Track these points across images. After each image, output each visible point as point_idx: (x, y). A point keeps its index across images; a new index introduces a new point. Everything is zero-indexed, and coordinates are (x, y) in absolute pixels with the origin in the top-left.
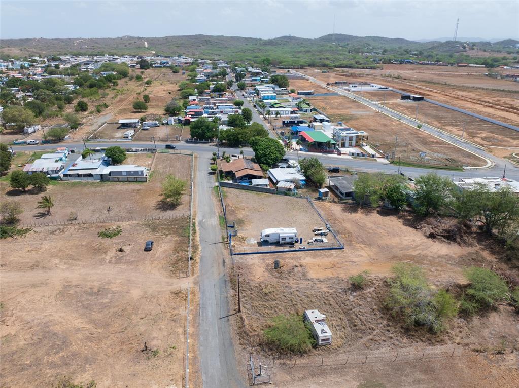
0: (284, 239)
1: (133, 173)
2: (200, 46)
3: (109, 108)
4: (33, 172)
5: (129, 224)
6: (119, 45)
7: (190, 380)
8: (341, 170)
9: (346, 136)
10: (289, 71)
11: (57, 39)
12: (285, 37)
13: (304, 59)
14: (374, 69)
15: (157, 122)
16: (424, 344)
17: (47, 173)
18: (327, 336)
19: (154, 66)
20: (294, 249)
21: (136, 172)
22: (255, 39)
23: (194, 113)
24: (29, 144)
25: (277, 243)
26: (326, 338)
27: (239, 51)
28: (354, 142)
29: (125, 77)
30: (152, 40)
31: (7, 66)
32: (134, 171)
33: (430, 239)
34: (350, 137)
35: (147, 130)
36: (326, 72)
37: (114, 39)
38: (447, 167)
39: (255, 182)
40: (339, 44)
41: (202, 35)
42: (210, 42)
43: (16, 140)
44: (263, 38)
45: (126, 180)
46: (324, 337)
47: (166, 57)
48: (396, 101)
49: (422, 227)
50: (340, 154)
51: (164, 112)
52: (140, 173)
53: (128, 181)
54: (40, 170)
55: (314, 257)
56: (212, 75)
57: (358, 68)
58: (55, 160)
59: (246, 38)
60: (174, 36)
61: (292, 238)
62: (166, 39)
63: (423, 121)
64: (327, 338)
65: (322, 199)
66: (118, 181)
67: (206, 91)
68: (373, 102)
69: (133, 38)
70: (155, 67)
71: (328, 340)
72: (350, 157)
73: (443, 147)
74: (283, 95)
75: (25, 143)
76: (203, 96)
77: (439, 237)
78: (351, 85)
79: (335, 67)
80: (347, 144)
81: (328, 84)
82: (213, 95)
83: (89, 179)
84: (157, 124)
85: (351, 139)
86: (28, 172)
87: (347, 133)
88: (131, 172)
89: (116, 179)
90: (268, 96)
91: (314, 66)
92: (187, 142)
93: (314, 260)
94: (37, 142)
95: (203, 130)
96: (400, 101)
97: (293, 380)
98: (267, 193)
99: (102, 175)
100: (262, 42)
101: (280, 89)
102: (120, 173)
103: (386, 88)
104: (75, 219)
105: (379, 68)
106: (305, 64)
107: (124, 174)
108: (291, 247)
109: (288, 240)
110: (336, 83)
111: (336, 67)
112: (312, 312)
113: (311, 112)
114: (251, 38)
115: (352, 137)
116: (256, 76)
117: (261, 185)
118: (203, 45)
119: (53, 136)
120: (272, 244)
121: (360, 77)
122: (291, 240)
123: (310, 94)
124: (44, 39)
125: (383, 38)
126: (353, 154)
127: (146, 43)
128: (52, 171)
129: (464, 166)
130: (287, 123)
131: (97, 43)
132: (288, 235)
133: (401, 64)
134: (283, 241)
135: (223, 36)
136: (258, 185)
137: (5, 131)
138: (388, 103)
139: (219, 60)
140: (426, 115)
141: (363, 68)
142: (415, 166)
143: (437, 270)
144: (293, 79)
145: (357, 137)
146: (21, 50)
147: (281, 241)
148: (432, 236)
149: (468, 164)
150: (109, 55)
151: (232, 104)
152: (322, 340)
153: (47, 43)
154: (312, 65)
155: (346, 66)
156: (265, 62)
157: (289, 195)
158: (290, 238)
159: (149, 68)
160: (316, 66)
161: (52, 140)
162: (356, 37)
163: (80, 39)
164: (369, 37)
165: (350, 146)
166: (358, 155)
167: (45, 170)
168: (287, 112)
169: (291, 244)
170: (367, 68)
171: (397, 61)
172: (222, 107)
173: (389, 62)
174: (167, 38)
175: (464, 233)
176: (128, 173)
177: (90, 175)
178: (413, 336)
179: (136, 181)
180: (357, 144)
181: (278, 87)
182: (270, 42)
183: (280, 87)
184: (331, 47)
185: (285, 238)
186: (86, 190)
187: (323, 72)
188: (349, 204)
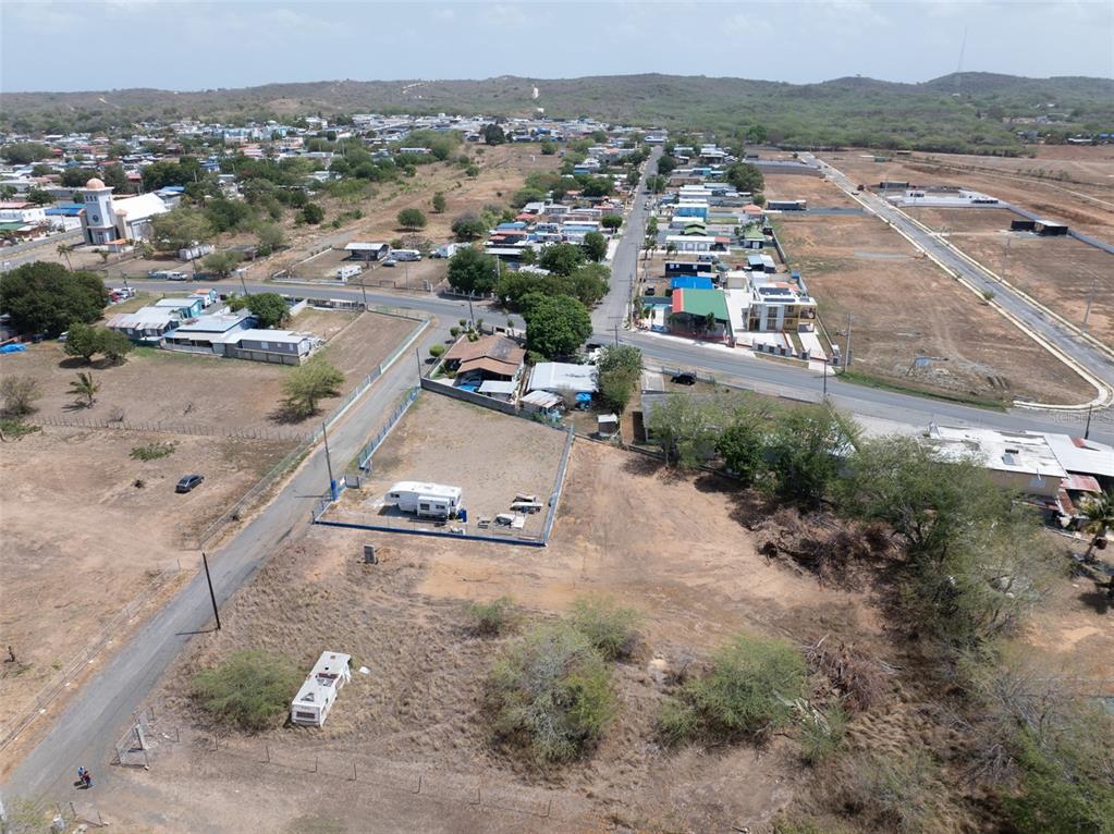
0: (425, 506)
1: (279, 345)
2: (642, 98)
3: (363, 219)
4: (121, 329)
5: (197, 442)
6: (484, 94)
7: (31, 728)
8: (699, 380)
9: (761, 305)
10: (796, 156)
11: (374, 83)
12: (847, 80)
13: (855, 129)
14: (1013, 156)
15: (417, 252)
16: (514, 777)
17: (143, 332)
18: (308, 708)
19: (514, 138)
20: (443, 531)
21: (285, 345)
22: (772, 83)
23: (502, 238)
24: (170, 279)
25: (412, 514)
26: (307, 711)
27: (724, 110)
28: (780, 321)
29: (441, 160)
30: (549, 84)
31: (250, 134)
32: (282, 343)
33: (763, 557)
34: (770, 308)
35: (391, 265)
36: (884, 161)
37: (479, 83)
38: (972, 398)
39: (489, 386)
40: (969, 97)
41: (658, 74)
42: (667, 90)
43: (154, 270)
44: (791, 82)
45: (265, 358)
46: (302, 707)
47: (556, 120)
48: (992, 234)
49: (761, 528)
50: (732, 345)
51: (449, 233)
52: (291, 348)
53: (267, 361)
54: (133, 326)
55: (465, 552)
56: (614, 159)
57: (971, 153)
58: (171, 309)
59: (753, 82)
60: (598, 78)
61: (443, 507)
62: (580, 83)
63: (1020, 282)
64: (310, 712)
65: (600, 438)
66: (252, 360)
67: (569, 192)
68: (932, 234)
69: (518, 80)
70: (518, 140)
71: (312, 716)
72: (751, 354)
73: (1006, 349)
74: (730, 209)
75: (165, 276)
76: (561, 204)
77: (784, 555)
78: (909, 192)
79: (915, 150)
80: (763, 324)
81: (861, 188)
82: (581, 202)
83: (206, 351)
84: (415, 256)
85: (772, 313)
86: (113, 328)
87: (766, 300)
88: (276, 343)
89: (247, 355)
90: (689, 209)
91: (866, 146)
92: (442, 295)
93: (461, 560)
94: (184, 276)
95: (469, 273)
96: (1005, 232)
97: (190, 774)
98: (500, 411)
99: (226, 345)
100: (785, 90)
101: (736, 195)
102: (257, 344)
103: (992, 202)
104: (121, 420)
105: (1024, 153)
106: (843, 141)
107: (265, 346)
108: (437, 525)
109: (433, 510)
110: (882, 186)
111: (917, 149)
112: (333, 657)
113: (761, 247)
114: (763, 82)
115: (776, 308)
116: (707, 165)
117: (496, 394)
118: (652, 97)
119: (210, 266)
120: (406, 513)
121: (958, 173)
122: (440, 511)
123: (796, 207)
124: (352, 82)
125: (1099, 79)
126: (760, 347)
127: (536, 90)
128: (152, 330)
129: (1021, 399)
130: (675, 269)
131: (445, 90)
132: (434, 499)
133: (1094, 144)
134: (424, 512)
135: (703, 77)
136: (489, 394)
137: (156, 253)
138: (966, 238)
139: (660, 129)
140: (1041, 271)
141: (986, 154)
142: (890, 387)
143: (708, 628)
144: (788, 173)
145: (790, 308)
146: (302, 103)
147: (420, 511)
148: (769, 551)
149: (1032, 396)
150: (447, 114)
151: (597, 223)
152: (299, 714)
153: (356, 90)
154: (860, 144)
155: (943, 147)
156: (754, 134)
157: (540, 422)
158: (437, 507)
159: (501, 143)
160: (872, 147)
161: (209, 275)
162: (1024, 80)
163: (419, 81)
164: (1058, 79)
165: (772, 328)
166: (771, 349)
167: (140, 328)
168: (702, 246)
169: (439, 520)
170: (994, 154)
171: (1088, 138)
172: (576, 228)
173: (1060, 140)
174: (581, 81)
175: (857, 557)
176: (272, 345)
177: (208, 344)
178: (504, 753)
179: (281, 362)
180: (788, 326)
181: (734, 189)
182: (806, 92)
183: (739, 190)
184: (943, 103)
185: (428, 506)
186: (185, 371)
187: (876, 160)
188: (650, 454)
